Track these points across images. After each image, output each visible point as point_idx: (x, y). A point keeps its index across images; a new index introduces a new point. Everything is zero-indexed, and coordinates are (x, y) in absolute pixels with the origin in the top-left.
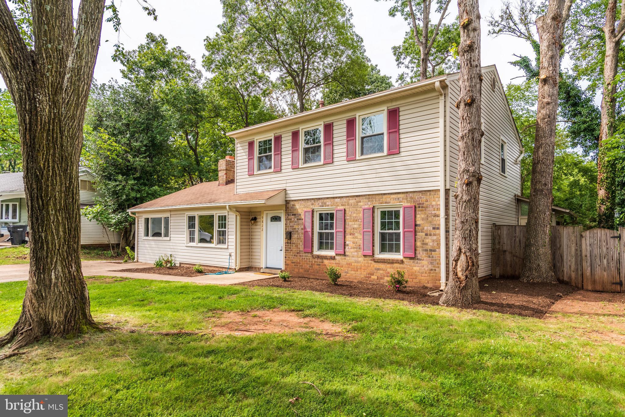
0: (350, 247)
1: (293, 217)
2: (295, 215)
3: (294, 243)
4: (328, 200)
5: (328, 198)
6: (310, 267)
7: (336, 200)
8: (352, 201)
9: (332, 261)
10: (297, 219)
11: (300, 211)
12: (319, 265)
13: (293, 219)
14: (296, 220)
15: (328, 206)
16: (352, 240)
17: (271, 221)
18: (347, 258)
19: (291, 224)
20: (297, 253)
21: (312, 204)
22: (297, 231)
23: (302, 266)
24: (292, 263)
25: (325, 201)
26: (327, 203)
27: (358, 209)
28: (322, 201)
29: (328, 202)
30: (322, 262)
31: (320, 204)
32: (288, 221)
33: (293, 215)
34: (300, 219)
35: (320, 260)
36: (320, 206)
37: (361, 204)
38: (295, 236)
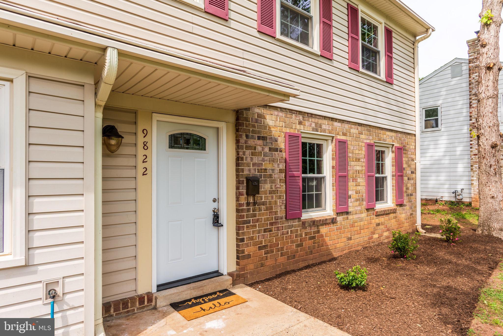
0: (353, 200)
1: (260, 142)
2: (264, 138)
3: (264, 204)
4: (326, 122)
5: (325, 118)
6: (298, 246)
7: (336, 124)
8: (354, 130)
9: (333, 227)
10: (270, 149)
11: (275, 132)
12: (314, 238)
13: (259, 149)
14: (267, 150)
15: (324, 131)
16: (354, 188)
17: (171, 147)
18: (350, 217)
19: (256, 160)
20: (272, 224)
21: (300, 123)
22: (270, 176)
23: (282, 248)
24: (260, 248)
25: (320, 121)
26: (324, 127)
27: (361, 144)
28: (316, 120)
29: (325, 125)
30: (318, 232)
31: (313, 125)
32: (248, 152)
33: (259, 138)
34: (276, 150)
35: (314, 229)
36: (313, 129)
37: (363, 136)
38: (265, 187)
